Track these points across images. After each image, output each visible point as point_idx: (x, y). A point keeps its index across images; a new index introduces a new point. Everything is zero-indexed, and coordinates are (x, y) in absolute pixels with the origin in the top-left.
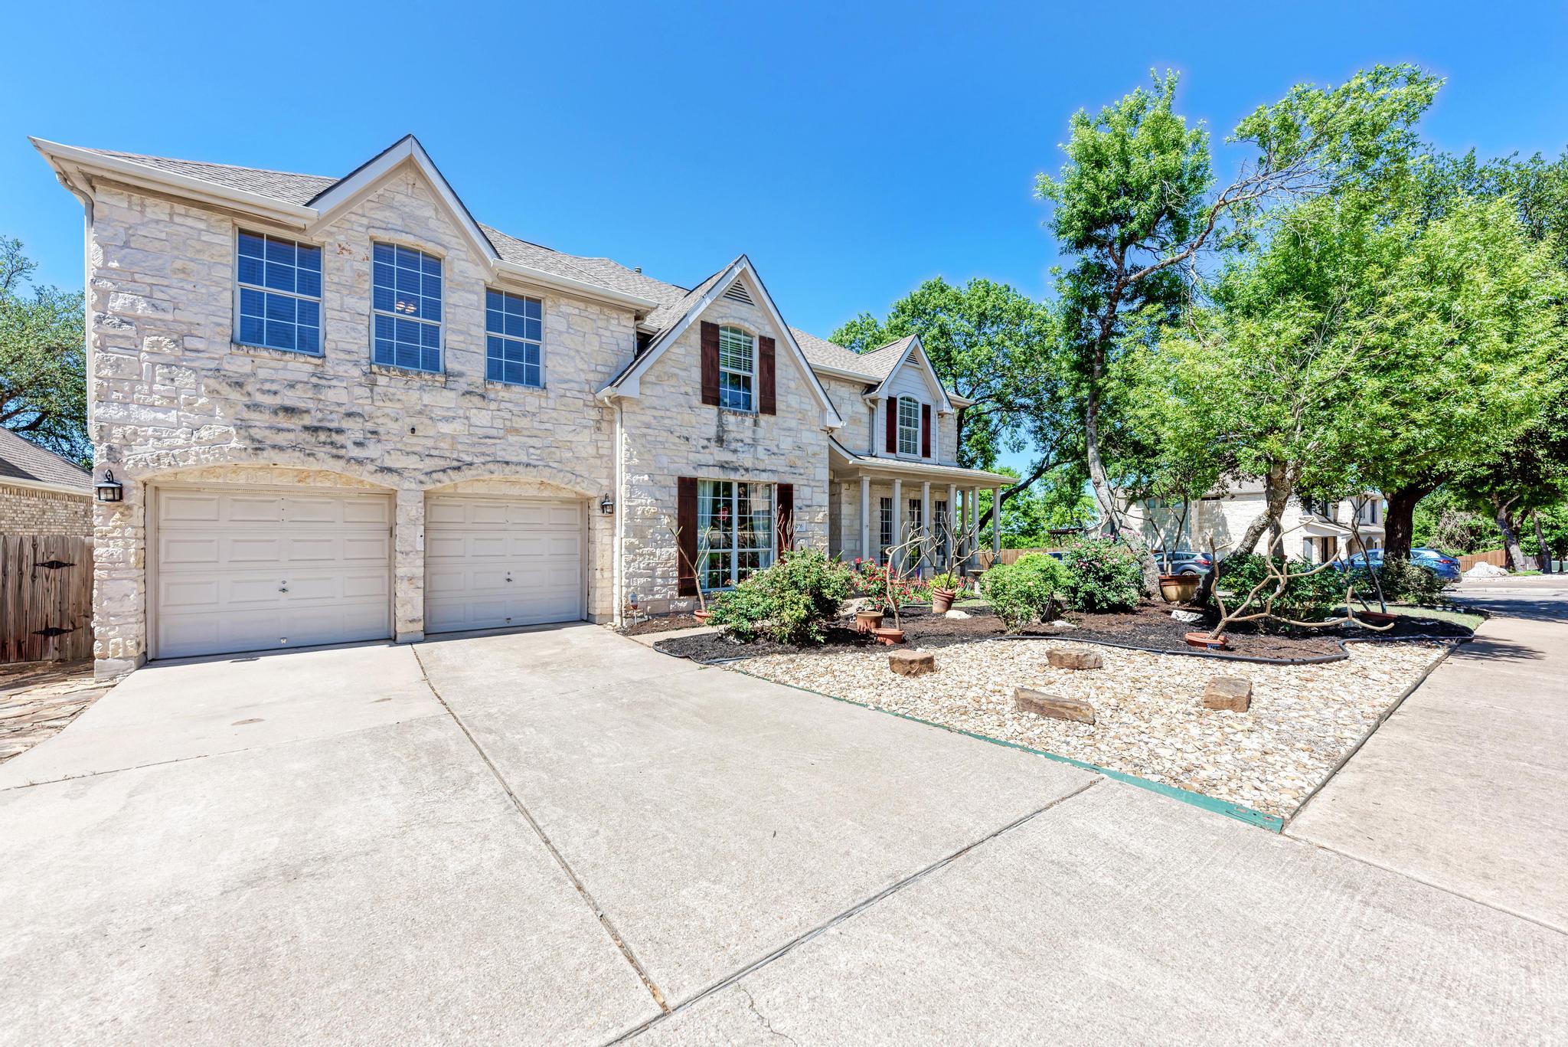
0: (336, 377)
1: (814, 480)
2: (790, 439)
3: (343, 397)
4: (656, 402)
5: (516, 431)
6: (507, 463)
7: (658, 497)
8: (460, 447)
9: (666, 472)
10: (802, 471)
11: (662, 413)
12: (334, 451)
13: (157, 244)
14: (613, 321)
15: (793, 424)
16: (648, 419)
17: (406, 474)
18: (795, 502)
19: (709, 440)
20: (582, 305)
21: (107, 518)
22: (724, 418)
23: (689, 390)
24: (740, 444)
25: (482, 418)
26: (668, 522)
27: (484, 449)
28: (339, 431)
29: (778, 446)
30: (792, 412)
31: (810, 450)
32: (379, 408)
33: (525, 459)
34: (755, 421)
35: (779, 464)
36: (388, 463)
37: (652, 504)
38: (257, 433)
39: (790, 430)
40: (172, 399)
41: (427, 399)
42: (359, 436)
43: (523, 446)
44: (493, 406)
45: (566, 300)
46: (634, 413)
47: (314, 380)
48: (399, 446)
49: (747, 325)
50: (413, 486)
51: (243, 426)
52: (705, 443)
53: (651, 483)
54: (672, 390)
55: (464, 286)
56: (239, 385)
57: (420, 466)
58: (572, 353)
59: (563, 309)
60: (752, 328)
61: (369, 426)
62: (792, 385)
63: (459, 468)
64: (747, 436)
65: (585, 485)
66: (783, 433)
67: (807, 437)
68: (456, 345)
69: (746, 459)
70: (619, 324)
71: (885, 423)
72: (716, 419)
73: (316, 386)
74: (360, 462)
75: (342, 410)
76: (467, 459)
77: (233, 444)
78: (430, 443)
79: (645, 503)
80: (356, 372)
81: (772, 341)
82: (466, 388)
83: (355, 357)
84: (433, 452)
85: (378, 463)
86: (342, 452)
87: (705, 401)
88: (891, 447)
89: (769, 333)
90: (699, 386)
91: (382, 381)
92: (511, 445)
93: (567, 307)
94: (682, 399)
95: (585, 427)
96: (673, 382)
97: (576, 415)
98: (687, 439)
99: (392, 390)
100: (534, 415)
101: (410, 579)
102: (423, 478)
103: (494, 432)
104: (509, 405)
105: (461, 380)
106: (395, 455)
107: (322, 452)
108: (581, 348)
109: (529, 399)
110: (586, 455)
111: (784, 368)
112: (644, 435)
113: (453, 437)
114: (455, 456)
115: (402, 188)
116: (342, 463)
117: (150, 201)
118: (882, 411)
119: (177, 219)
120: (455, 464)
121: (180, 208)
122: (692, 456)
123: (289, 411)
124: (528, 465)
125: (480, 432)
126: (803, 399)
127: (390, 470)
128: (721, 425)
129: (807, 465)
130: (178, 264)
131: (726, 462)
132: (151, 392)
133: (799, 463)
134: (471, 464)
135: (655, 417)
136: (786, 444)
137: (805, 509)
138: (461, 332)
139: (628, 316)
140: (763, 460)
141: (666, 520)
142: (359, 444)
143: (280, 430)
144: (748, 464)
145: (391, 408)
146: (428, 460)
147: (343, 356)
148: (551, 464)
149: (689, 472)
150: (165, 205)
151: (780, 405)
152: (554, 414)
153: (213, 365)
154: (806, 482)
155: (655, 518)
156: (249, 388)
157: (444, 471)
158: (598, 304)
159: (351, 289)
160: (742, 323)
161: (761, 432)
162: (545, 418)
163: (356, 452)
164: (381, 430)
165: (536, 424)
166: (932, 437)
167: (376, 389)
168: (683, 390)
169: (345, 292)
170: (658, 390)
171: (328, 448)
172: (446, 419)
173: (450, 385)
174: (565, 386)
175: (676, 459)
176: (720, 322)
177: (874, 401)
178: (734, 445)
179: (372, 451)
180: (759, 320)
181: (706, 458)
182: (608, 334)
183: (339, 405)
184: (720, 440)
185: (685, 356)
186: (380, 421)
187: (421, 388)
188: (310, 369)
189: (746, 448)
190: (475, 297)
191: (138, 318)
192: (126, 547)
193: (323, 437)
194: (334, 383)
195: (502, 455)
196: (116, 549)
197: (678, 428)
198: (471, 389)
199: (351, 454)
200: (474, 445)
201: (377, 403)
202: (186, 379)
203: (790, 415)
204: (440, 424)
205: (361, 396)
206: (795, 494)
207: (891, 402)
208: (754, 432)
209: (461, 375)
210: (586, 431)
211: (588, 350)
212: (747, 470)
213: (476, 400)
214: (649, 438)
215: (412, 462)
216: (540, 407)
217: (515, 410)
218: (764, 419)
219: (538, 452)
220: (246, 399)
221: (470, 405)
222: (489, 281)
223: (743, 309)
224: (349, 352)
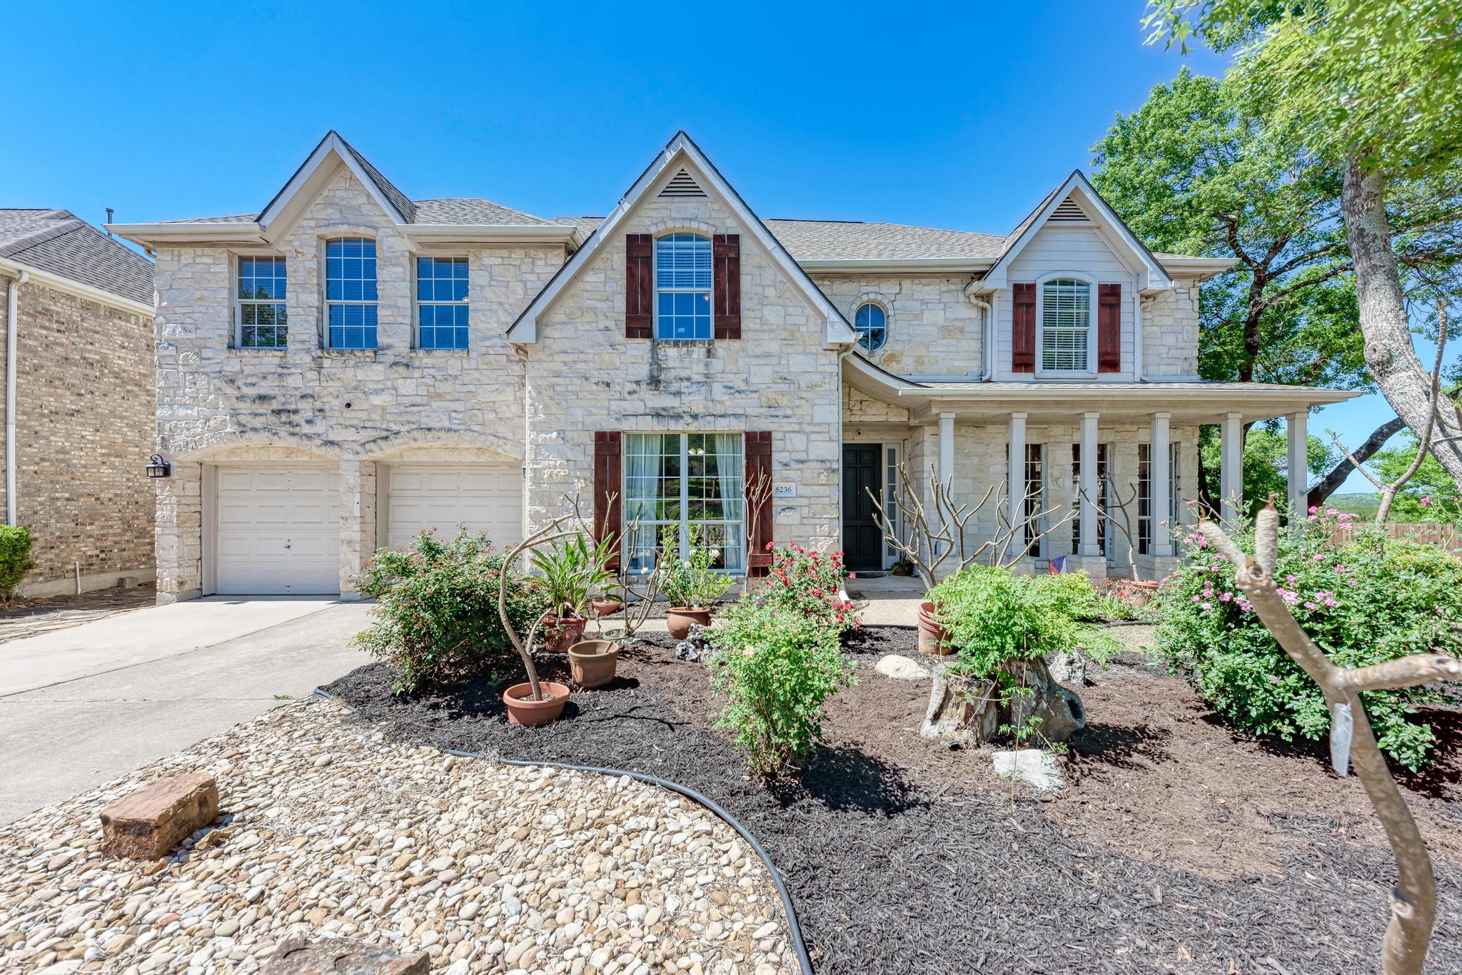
0: (295, 366)
1: (811, 423)
2: (768, 370)
3: (299, 383)
4: (567, 345)
5: (439, 396)
6: (429, 429)
7: (571, 457)
8: (389, 417)
9: (580, 427)
10: (789, 412)
11: (575, 357)
12: (291, 430)
13: (186, 282)
14: (539, 263)
15: (774, 347)
16: (557, 365)
17: (345, 446)
18: (776, 457)
19: (638, 383)
20: (505, 253)
21: (163, 489)
22: (661, 353)
23: (611, 324)
24: (686, 383)
25: (408, 386)
26: (584, 487)
27: (410, 417)
28: (296, 412)
29: (746, 381)
30: (772, 331)
31: (804, 381)
32: (326, 388)
33: (447, 424)
34: (709, 351)
35: (748, 404)
36: (332, 437)
37: (562, 466)
38: (243, 419)
39: (767, 355)
40: (194, 398)
41: (361, 375)
42: (309, 415)
43: (449, 412)
44: (417, 374)
45: (488, 251)
46: (540, 361)
47: (280, 370)
48: (340, 421)
49: (694, 225)
50: (351, 457)
51: (235, 414)
52: (633, 387)
53: (561, 441)
54: (588, 327)
55: (392, 262)
56: (232, 381)
57: (357, 437)
58: (495, 307)
59: (486, 261)
60: (703, 227)
61: (318, 405)
62: (771, 292)
63: (386, 438)
64: (697, 372)
65: (507, 448)
66: (755, 361)
67: (798, 363)
68: (386, 320)
69: (696, 402)
70: (546, 264)
71: (1009, 327)
72: (648, 356)
73: (280, 375)
74: (308, 437)
75: (298, 393)
76: (395, 428)
77: (228, 430)
78: (364, 415)
79: (553, 466)
80: (308, 359)
81: (735, 239)
82: (392, 359)
83: (307, 346)
84: (368, 424)
85: (324, 437)
86: (297, 430)
87: (630, 333)
88: (1023, 362)
89: (729, 228)
90: (623, 317)
91: (326, 363)
92: (434, 411)
93: (491, 259)
94: (600, 337)
95: (508, 385)
96: (589, 317)
97: (500, 373)
98: (608, 385)
99: (333, 370)
100: (456, 377)
101: (349, 542)
102: (358, 448)
103: (418, 400)
104: (432, 371)
105: (388, 352)
106: (338, 429)
107: (283, 430)
108: (503, 299)
109: (451, 362)
110: (509, 415)
111: (757, 272)
112: (552, 386)
113: (384, 409)
114: (384, 426)
115: (342, 185)
116: (296, 439)
117: (184, 250)
118: (1003, 311)
119: (198, 260)
120: (384, 434)
121: (199, 251)
122: (615, 406)
123: (262, 398)
124: (450, 430)
125: (406, 401)
126: (791, 310)
127: (332, 443)
128: (655, 362)
129: (798, 402)
130: (198, 294)
131: (664, 409)
132: (185, 394)
133: (784, 401)
134: (397, 433)
135: (565, 363)
136: (762, 375)
137: (793, 465)
138: (390, 306)
139: (556, 252)
140: (721, 402)
141: (579, 485)
142: (309, 422)
143: (256, 415)
144: (698, 408)
145: (333, 386)
146: (362, 432)
147: (299, 346)
148: (473, 428)
149: (609, 426)
150: (190, 251)
151: (748, 322)
152: (477, 375)
153: (217, 369)
154: (796, 427)
155: (567, 482)
156: (239, 383)
157: (374, 441)
158: (522, 248)
159: (303, 286)
160: (686, 224)
161: (717, 365)
162: (466, 379)
163: (307, 429)
164: (327, 408)
165: (458, 388)
166: (1124, 338)
167: (323, 371)
168: (602, 326)
169: (300, 290)
170: (570, 331)
171: (287, 428)
172: (377, 392)
173: (380, 358)
174: (487, 343)
175: (594, 411)
176: (653, 230)
177: (987, 297)
178: (675, 387)
179: (320, 427)
180: (714, 214)
181: (634, 405)
182: (534, 277)
183: (296, 389)
184: (655, 382)
185: (605, 283)
186: (325, 400)
187: (355, 366)
188: (277, 361)
189: (694, 388)
190: (401, 269)
191: (177, 340)
192: (172, 511)
193: (284, 418)
194: (293, 370)
195: (426, 422)
196: (166, 513)
197: (595, 373)
198: (398, 359)
199: (305, 431)
200: (400, 414)
201: (324, 384)
202: (202, 382)
203: (766, 336)
204: (372, 397)
205: (310, 381)
206: (776, 445)
207: (1023, 294)
208: (707, 365)
209: (389, 347)
210: (510, 389)
211: (512, 301)
212: (695, 417)
213: (401, 369)
214: (558, 388)
215: (350, 435)
216: (462, 369)
217: (438, 375)
218: (722, 346)
219: (460, 416)
220: (236, 393)
221: (396, 375)
222: (414, 250)
223: (689, 206)
224: (303, 342)
